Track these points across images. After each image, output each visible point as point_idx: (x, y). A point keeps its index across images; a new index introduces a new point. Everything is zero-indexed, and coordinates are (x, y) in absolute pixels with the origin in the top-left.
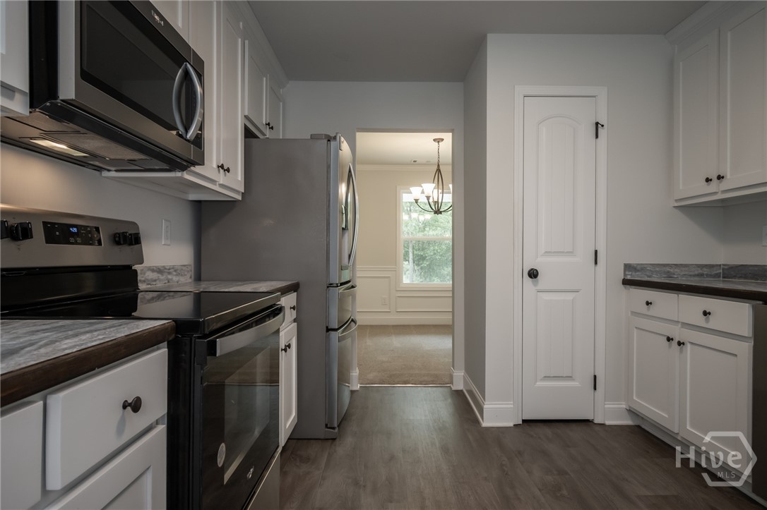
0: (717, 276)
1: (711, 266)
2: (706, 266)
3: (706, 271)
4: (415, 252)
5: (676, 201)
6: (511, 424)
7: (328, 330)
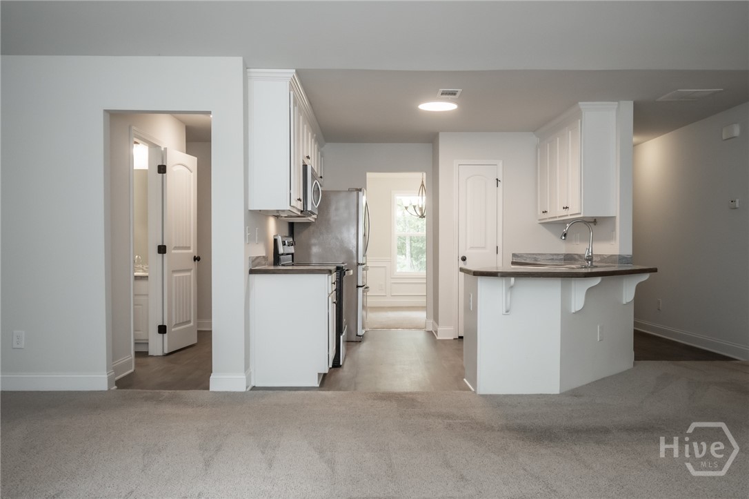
0: (561, 259)
1: (558, 255)
2: (555, 254)
3: (555, 257)
4: (414, 244)
5: (540, 220)
6: (452, 338)
7: (358, 287)
